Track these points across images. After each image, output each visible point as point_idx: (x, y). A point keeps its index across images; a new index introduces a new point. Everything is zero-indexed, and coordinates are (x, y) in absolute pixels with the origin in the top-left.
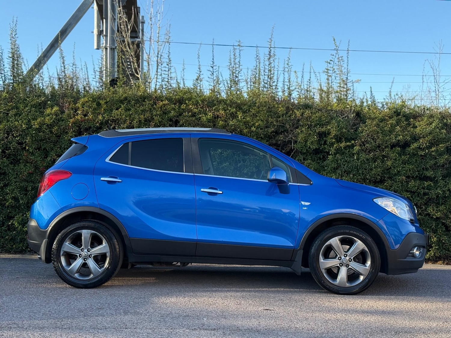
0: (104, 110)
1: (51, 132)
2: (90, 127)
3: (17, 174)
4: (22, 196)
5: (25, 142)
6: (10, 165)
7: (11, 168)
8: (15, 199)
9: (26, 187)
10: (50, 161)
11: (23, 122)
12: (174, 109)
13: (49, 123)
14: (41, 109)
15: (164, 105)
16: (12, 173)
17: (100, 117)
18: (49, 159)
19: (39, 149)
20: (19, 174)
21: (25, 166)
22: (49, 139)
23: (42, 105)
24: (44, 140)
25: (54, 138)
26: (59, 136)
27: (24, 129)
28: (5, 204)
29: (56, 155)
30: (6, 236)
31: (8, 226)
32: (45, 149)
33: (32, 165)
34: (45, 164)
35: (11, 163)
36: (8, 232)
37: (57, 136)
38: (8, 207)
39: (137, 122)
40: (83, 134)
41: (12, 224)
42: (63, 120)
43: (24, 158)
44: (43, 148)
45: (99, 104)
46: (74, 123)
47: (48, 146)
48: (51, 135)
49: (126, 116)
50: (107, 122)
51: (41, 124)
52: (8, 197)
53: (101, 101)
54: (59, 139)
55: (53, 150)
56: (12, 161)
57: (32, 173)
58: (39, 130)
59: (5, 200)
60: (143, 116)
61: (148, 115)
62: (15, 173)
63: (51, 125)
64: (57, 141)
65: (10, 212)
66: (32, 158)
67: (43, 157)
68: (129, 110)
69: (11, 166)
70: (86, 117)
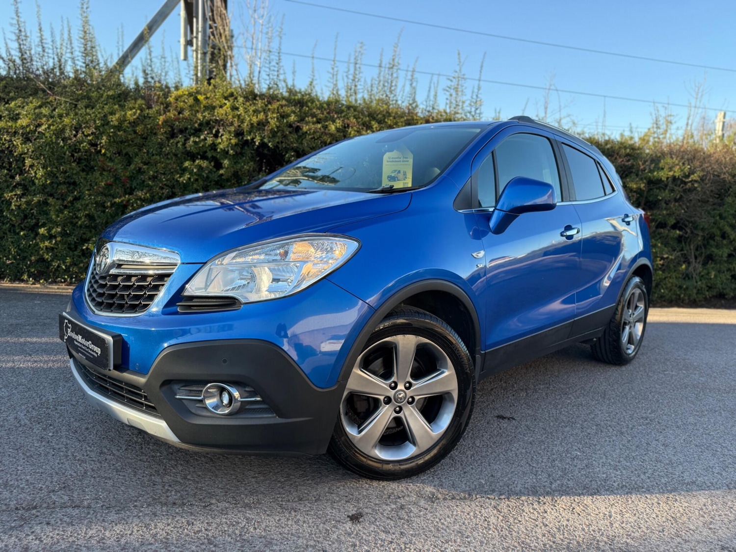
0: (205, 107)
1: (135, 132)
2: (186, 129)
3: (91, 185)
4: (99, 213)
5: (101, 143)
6: (81, 173)
7: (83, 176)
8: (90, 217)
9: (104, 203)
10: (133, 170)
11: (96, 116)
12: (294, 112)
13: (132, 119)
14: (120, 101)
15: (282, 106)
16: (84, 182)
17: (199, 116)
18: (132, 166)
19: (119, 153)
20: (93, 184)
21: (101, 174)
22: (132, 141)
23: (122, 97)
24: (125, 142)
25: (138, 140)
26: (146, 138)
27: (99, 126)
28: (77, 223)
29: (142, 162)
30: (80, 264)
31: (83, 250)
32: (127, 154)
33: (111, 174)
34: (128, 173)
35: (83, 170)
36: (83, 258)
37: (144, 138)
38: (81, 226)
39: (247, 125)
40: (177, 137)
41: (87, 249)
42: (150, 118)
43: (100, 164)
44: (124, 152)
45: (196, 100)
46: (166, 122)
47: (131, 151)
48: (134, 136)
49: (234, 117)
50: (208, 123)
51: (121, 121)
52: (80, 214)
53: (199, 97)
54: (145, 141)
55: (138, 155)
56: (84, 167)
57: (111, 185)
58: (118, 128)
59: (77, 217)
60: (255, 117)
61: (261, 116)
62: (89, 183)
63: (134, 122)
64: (143, 144)
65: (84, 234)
66: (109, 164)
67: (125, 164)
68: (237, 109)
69: (83, 174)
70: (181, 115)
